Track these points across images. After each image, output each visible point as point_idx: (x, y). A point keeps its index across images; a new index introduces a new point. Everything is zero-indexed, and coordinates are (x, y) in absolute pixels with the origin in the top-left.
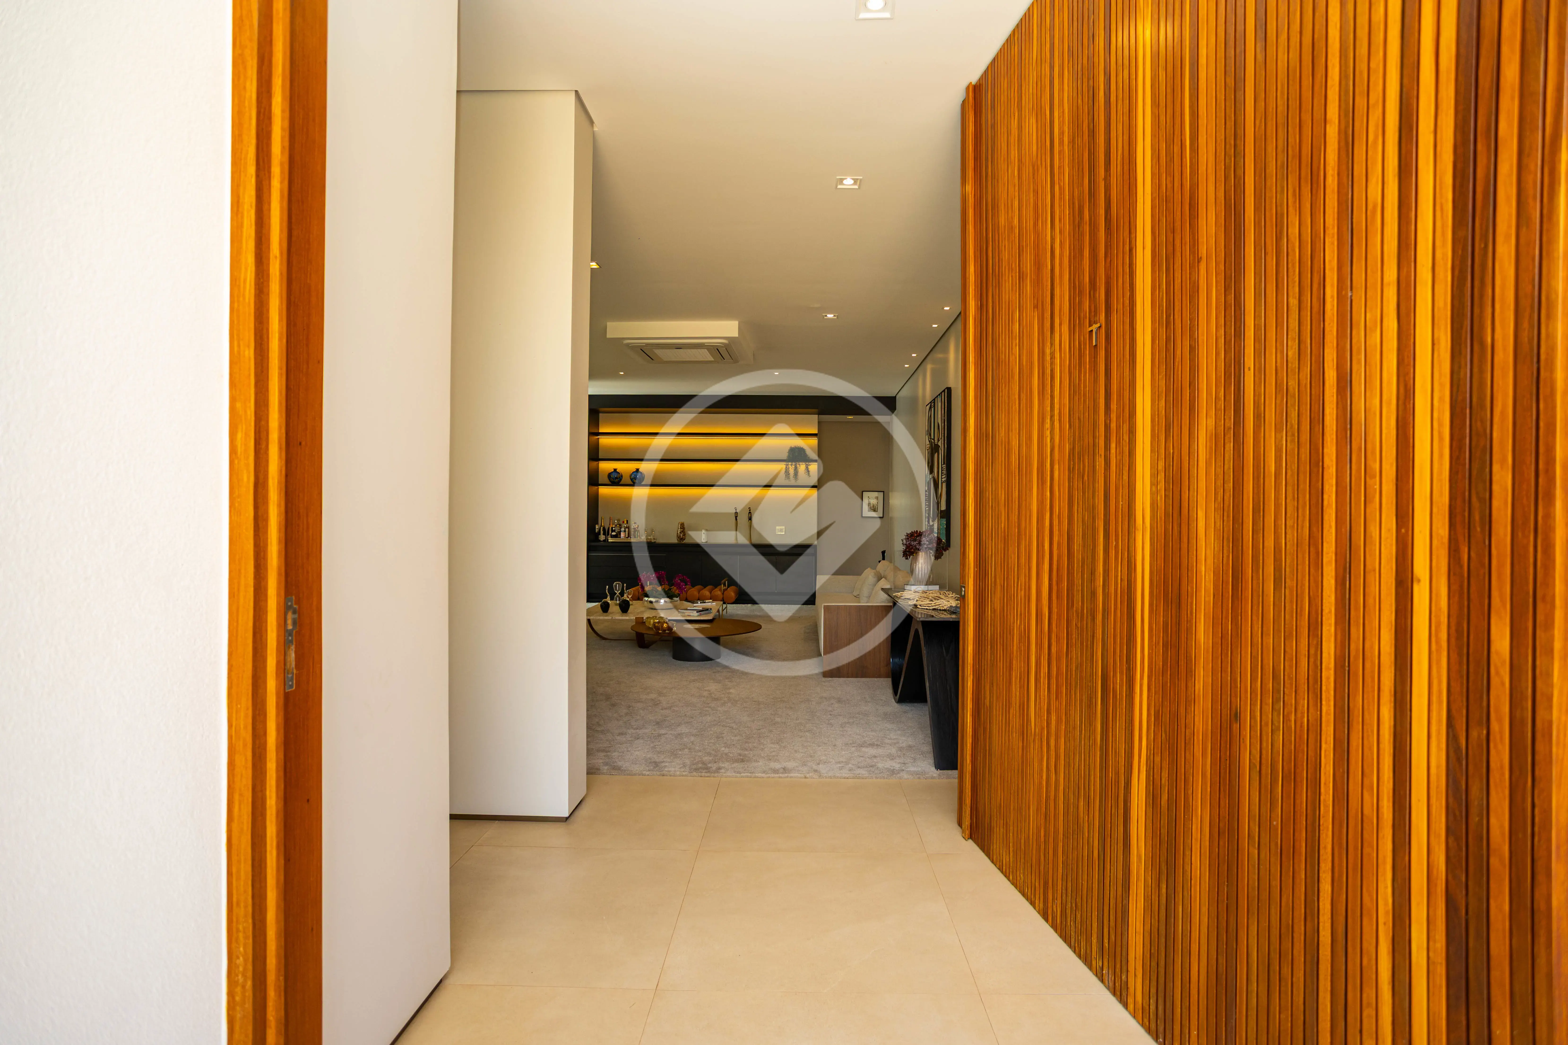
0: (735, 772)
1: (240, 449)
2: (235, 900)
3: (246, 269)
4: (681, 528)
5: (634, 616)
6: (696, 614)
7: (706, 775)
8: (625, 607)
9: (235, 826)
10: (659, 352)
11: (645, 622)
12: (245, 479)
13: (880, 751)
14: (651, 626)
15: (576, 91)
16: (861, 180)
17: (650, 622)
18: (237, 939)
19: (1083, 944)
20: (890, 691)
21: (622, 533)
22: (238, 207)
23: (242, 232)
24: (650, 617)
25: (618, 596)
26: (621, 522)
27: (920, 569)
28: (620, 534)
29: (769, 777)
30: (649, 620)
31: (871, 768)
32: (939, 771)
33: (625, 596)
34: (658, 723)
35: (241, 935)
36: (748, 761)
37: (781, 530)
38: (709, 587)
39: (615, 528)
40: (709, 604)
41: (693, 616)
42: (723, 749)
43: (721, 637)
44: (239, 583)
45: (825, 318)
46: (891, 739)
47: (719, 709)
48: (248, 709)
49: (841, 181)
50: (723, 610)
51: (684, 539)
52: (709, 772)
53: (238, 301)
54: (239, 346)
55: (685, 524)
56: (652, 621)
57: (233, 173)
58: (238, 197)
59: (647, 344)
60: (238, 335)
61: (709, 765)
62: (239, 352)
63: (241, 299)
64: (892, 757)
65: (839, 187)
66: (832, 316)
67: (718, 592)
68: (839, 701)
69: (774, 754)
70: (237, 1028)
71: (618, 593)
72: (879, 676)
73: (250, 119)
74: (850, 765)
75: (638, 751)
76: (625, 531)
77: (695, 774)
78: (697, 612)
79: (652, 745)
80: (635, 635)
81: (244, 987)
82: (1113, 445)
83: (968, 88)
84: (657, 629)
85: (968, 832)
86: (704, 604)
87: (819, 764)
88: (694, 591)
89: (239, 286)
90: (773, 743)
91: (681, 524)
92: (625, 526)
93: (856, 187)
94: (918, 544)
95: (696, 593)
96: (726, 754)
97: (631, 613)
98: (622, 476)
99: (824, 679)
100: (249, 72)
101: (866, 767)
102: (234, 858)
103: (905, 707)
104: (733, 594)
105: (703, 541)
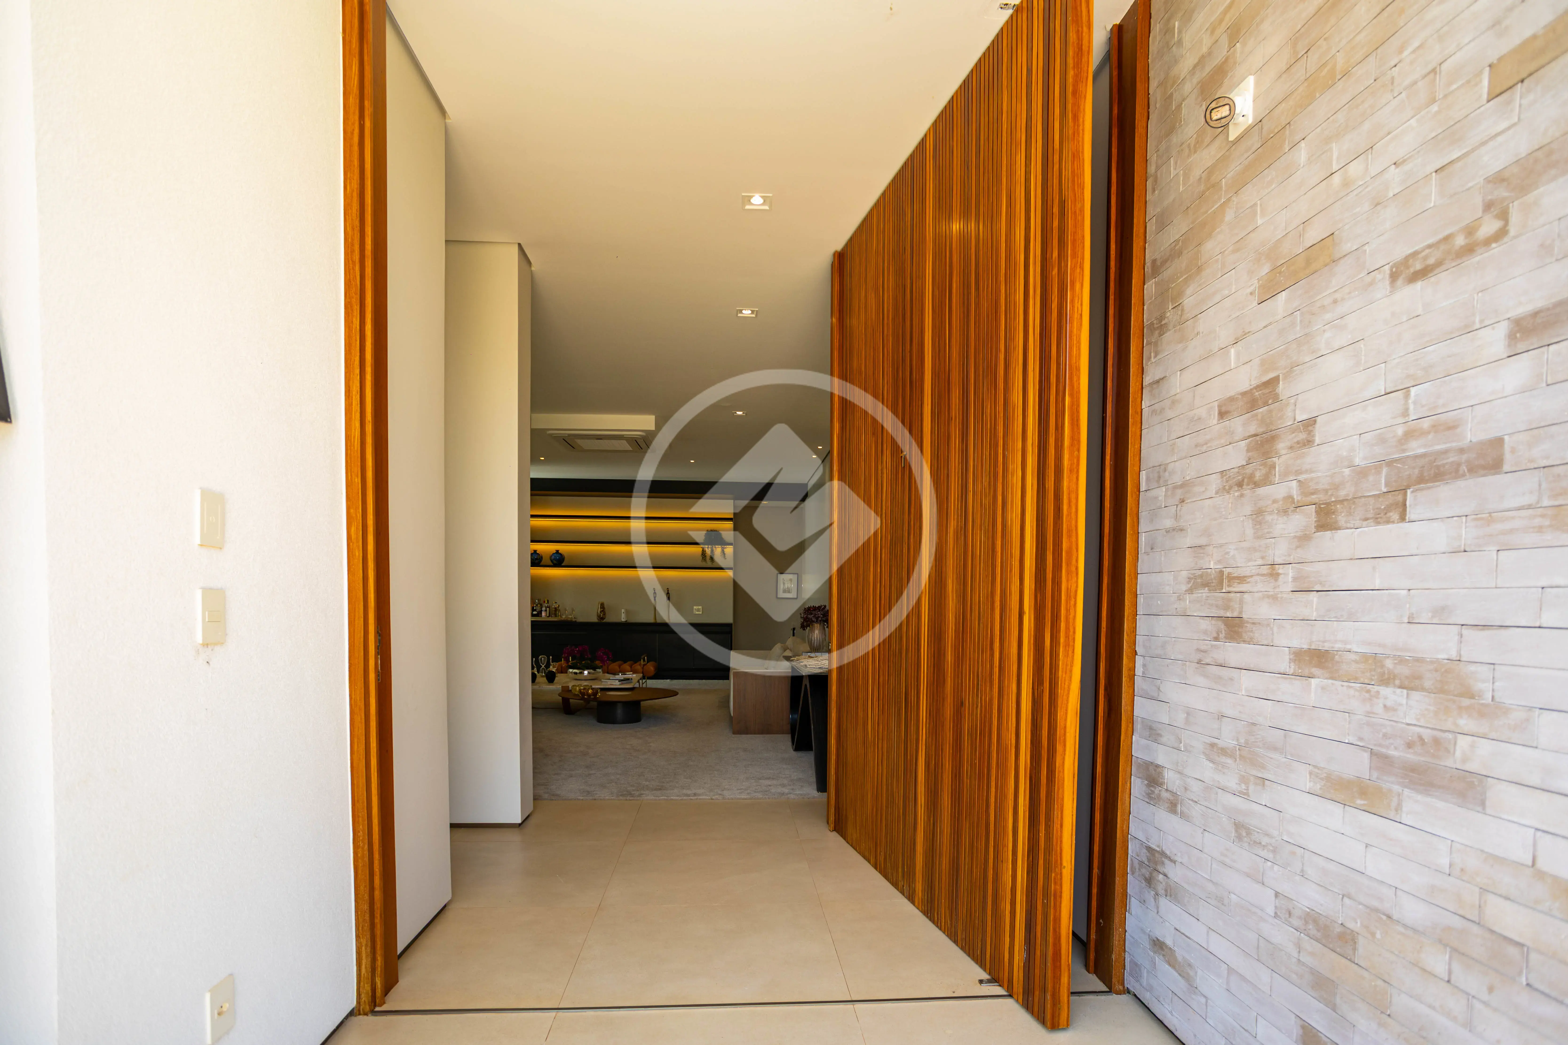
0: (654, 796)
1: (353, 536)
2: (356, 799)
3: (355, 430)
4: (601, 608)
5: (560, 685)
6: (619, 683)
7: (631, 798)
8: (551, 678)
9: (355, 756)
10: (579, 442)
11: (571, 690)
12: (357, 554)
13: (775, 782)
14: (577, 693)
15: (519, 245)
16: (757, 311)
17: (576, 689)
18: (358, 823)
19: (894, 875)
20: (790, 743)
21: (543, 612)
22: (349, 393)
23: (352, 408)
24: (575, 685)
25: (543, 668)
26: (542, 602)
27: (816, 639)
28: (541, 614)
29: (682, 800)
30: (575, 687)
31: (766, 793)
32: (820, 793)
33: (551, 667)
34: (587, 767)
35: (360, 819)
36: (664, 790)
37: (698, 610)
38: (629, 663)
39: (536, 607)
40: (629, 675)
41: (615, 685)
42: (644, 782)
43: (642, 703)
44: (355, 616)
45: (735, 414)
46: (785, 775)
47: (640, 757)
48: (361, 689)
49: (741, 311)
50: (643, 684)
51: (605, 618)
52: (633, 797)
53: (350, 449)
54: (351, 476)
55: (605, 604)
56: (578, 688)
57: (346, 373)
58: (349, 387)
59: (570, 435)
60: (351, 470)
61: (633, 793)
62: (351, 479)
63: (352, 448)
64: (783, 786)
65: (739, 315)
66: (741, 413)
67: (638, 667)
68: (745, 750)
69: (687, 785)
70: (360, 872)
71: (543, 666)
72: (783, 733)
73: (356, 341)
74: (749, 791)
75: (572, 784)
76: (546, 610)
77: (621, 798)
78: (619, 681)
79: (583, 781)
80: (561, 701)
81: (363, 848)
82: (912, 536)
83: (834, 254)
84: (583, 694)
85: (832, 826)
86: (625, 676)
87: (723, 790)
88: (614, 666)
89: (351, 440)
90: (687, 779)
91: (601, 604)
92: (546, 605)
93: (754, 316)
94: (813, 617)
95: (617, 667)
96: (647, 786)
97: (556, 683)
98: (542, 557)
99: (733, 736)
100: (355, 314)
101: (762, 792)
102: (355, 775)
103: (800, 754)
104: (652, 669)
105: (623, 620)
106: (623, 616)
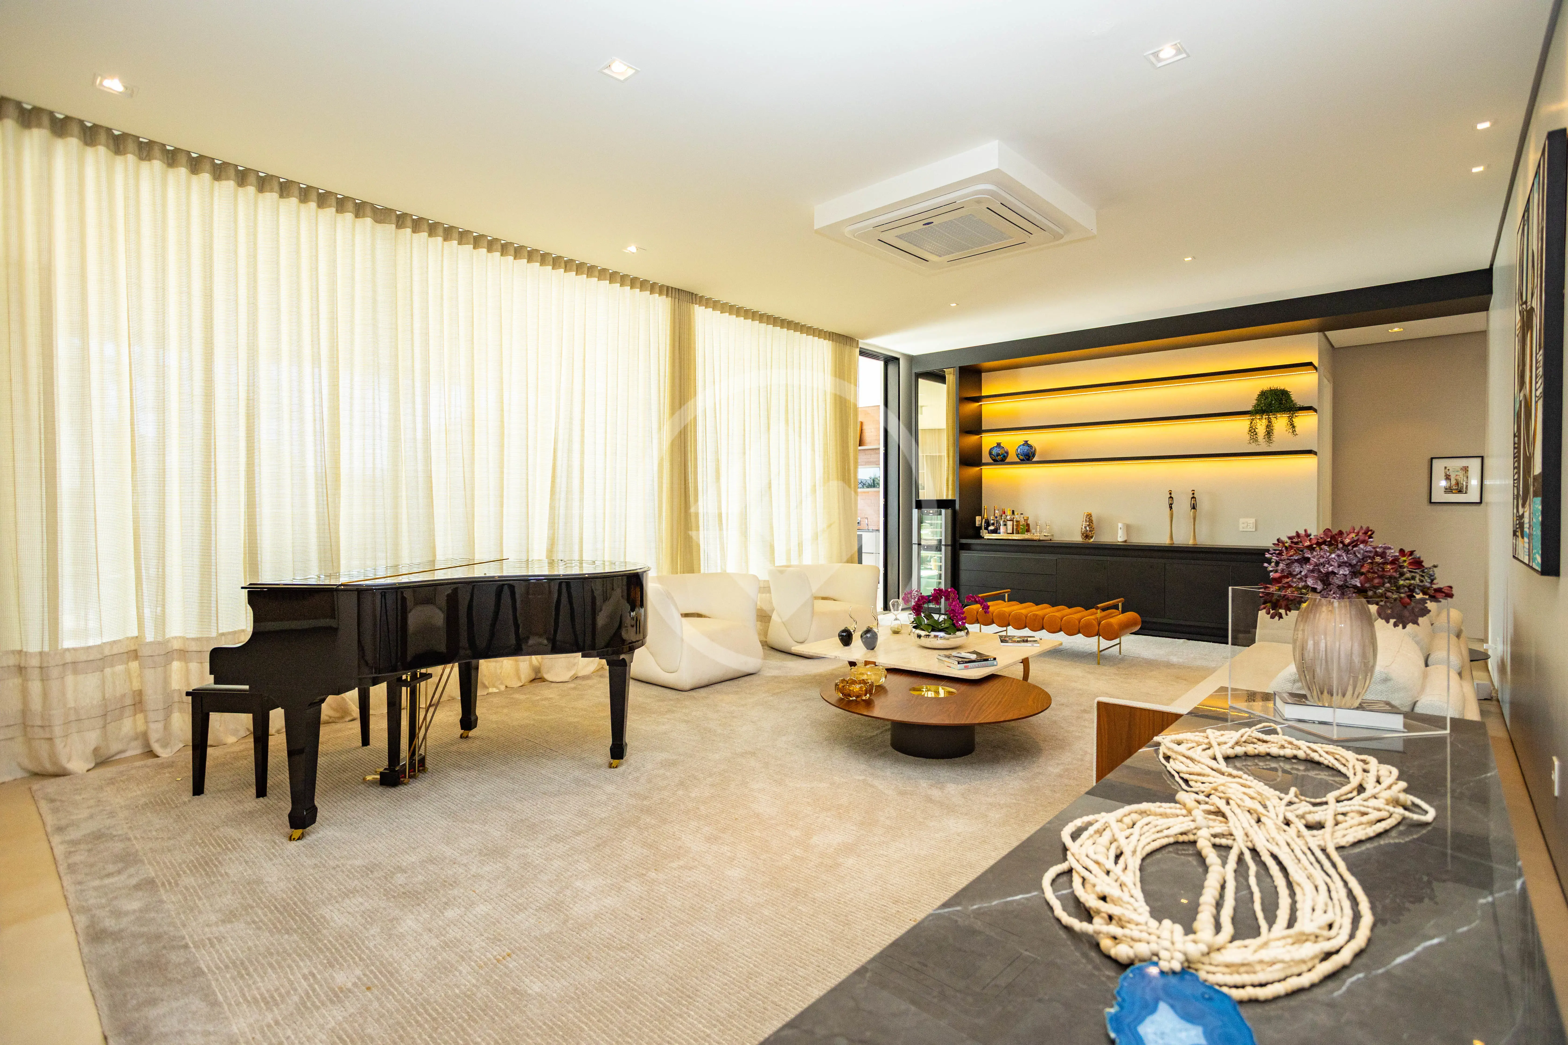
4: (1087, 521)
26: (1002, 513)
37: (1248, 525)
51: (1092, 537)
55: (1093, 516)
91: (1088, 516)
98: (1007, 452)
105: (1120, 539)
106: (1120, 533)
